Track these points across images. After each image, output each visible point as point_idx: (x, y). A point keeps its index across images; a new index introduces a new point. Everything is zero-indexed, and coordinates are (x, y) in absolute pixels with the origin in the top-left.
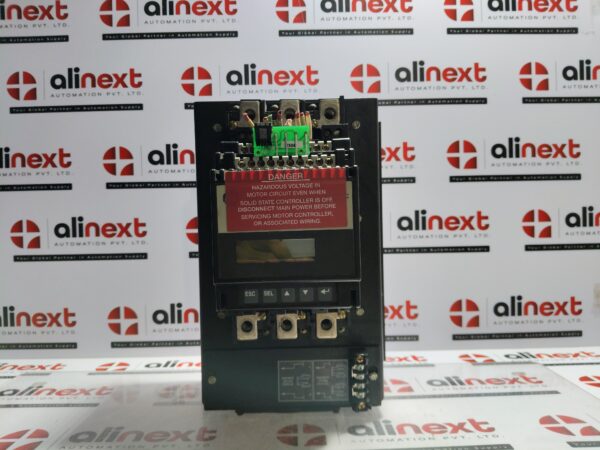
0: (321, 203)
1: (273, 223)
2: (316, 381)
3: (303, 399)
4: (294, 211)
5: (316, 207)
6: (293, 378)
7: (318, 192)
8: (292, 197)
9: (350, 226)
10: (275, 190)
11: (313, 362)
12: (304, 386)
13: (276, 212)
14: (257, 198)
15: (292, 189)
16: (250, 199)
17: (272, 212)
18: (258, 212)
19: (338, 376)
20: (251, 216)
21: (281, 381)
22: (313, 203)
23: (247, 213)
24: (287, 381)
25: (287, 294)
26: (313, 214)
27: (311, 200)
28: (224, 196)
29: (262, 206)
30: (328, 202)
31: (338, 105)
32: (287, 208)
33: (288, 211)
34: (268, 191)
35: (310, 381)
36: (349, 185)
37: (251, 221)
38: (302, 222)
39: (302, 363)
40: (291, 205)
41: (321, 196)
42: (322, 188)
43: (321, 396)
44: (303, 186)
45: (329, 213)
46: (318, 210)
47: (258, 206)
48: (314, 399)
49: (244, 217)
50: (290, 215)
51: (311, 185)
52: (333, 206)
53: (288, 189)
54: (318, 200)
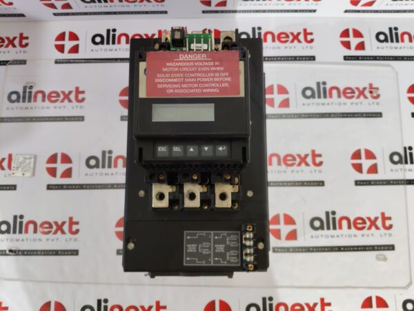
0: (220, 77)
1: (182, 91)
2: (215, 248)
3: (204, 264)
4: (199, 83)
5: (216, 79)
6: (196, 245)
7: (218, 69)
8: (197, 72)
9: (242, 94)
10: (184, 67)
11: (212, 232)
12: (205, 252)
13: (184, 82)
14: (171, 72)
15: (197, 66)
16: (165, 73)
17: (181, 83)
18: (170, 83)
19: (232, 245)
20: (165, 86)
21: (187, 248)
22: (213, 77)
23: (163, 83)
24: (191, 248)
25: (192, 150)
26: (214, 85)
27: (212, 74)
28: (145, 70)
29: (174, 78)
30: (226, 77)
31: (234, 35)
32: (193, 80)
33: (194, 83)
34: (179, 67)
35: (210, 248)
36: (242, 64)
37: (166, 89)
38: (205, 91)
39: (204, 233)
40: (196, 77)
41: (219, 72)
42: (220, 66)
43: (219, 261)
44: (206, 64)
45: (226, 85)
46: (217, 82)
47: (170, 78)
48: (212, 264)
49: (160, 86)
50: (196, 85)
51: (212, 64)
52: (229, 79)
53: (194, 66)
54: (217, 74)
